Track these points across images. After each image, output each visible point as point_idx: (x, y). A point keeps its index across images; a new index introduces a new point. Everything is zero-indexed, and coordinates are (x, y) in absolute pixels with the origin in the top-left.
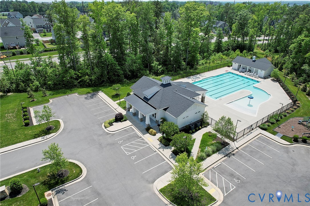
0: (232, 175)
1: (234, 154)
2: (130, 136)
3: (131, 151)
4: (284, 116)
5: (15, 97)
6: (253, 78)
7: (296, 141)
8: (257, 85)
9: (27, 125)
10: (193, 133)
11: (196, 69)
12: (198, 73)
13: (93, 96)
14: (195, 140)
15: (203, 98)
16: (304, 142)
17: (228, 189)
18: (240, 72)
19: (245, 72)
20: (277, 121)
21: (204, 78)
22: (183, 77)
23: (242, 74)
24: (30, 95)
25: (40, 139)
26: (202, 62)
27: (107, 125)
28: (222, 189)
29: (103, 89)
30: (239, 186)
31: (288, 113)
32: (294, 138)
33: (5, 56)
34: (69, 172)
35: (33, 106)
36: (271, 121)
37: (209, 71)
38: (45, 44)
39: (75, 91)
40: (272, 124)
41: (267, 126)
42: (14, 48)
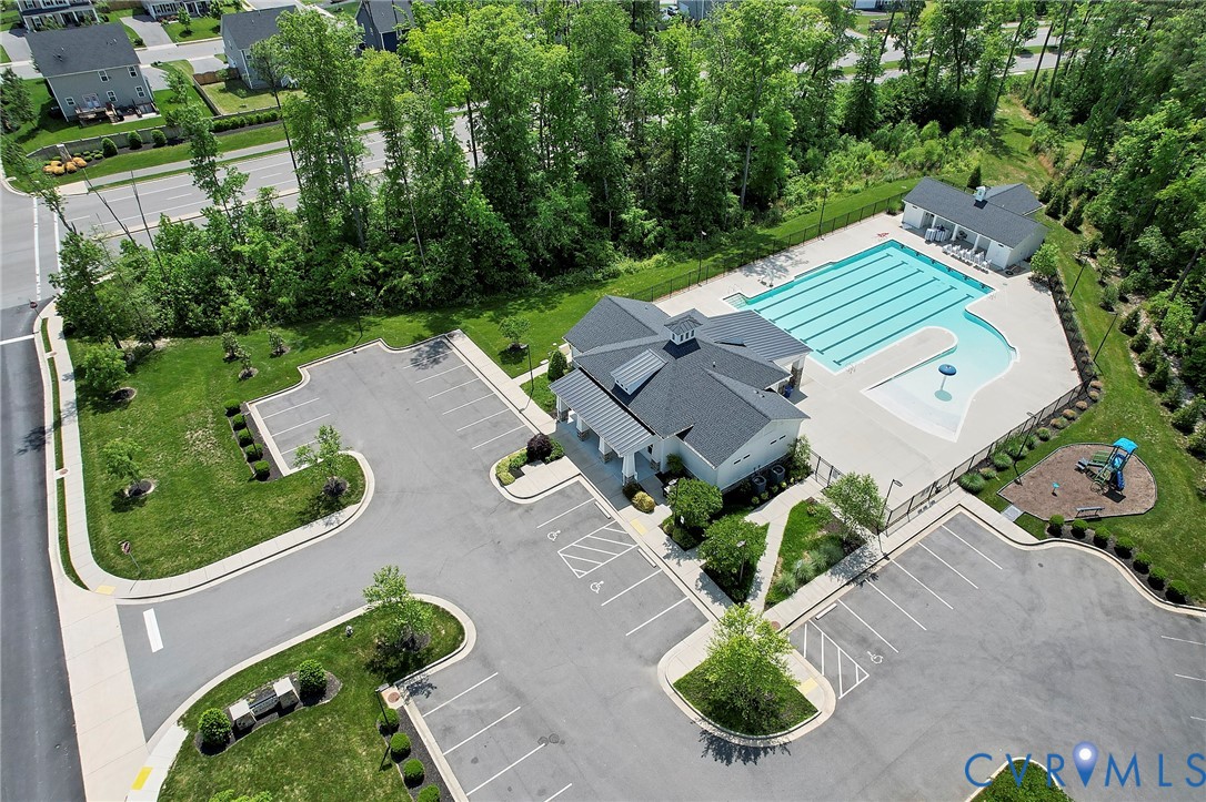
0: (863, 641)
1: (874, 576)
2: (577, 514)
3: (587, 566)
4: (1042, 439)
5: (185, 356)
6: (970, 271)
7: (1056, 531)
8: (980, 303)
9: (263, 475)
10: (763, 502)
11: (775, 222)
12: (781, 247)
13: (436, 354)
14: (766, 528)
15: (796, 372)
16: (1078, 534)
17: (848, 680)
18: (928, 242)
19: (948, 241)
20: (1017, 458)
21: (802, 269)
22: (729, 266)
23: (934, 251)
24: (228, 348)
25: (318, 527)
26: (797, 186)
27: (506, 475)
28: (833, 681)
29: (465, 323)
30: (878, 673)
31: (1055, 426)
32: (1051, 522)
33: (81, 161)
34: (427, 636)
35: (255, 398)
36: (998, 462)
37: (819, 234)
38: (204, 88)
39: (373, 329)
40: (1000, 469)
41: (981, 482)
42: (101, 118)
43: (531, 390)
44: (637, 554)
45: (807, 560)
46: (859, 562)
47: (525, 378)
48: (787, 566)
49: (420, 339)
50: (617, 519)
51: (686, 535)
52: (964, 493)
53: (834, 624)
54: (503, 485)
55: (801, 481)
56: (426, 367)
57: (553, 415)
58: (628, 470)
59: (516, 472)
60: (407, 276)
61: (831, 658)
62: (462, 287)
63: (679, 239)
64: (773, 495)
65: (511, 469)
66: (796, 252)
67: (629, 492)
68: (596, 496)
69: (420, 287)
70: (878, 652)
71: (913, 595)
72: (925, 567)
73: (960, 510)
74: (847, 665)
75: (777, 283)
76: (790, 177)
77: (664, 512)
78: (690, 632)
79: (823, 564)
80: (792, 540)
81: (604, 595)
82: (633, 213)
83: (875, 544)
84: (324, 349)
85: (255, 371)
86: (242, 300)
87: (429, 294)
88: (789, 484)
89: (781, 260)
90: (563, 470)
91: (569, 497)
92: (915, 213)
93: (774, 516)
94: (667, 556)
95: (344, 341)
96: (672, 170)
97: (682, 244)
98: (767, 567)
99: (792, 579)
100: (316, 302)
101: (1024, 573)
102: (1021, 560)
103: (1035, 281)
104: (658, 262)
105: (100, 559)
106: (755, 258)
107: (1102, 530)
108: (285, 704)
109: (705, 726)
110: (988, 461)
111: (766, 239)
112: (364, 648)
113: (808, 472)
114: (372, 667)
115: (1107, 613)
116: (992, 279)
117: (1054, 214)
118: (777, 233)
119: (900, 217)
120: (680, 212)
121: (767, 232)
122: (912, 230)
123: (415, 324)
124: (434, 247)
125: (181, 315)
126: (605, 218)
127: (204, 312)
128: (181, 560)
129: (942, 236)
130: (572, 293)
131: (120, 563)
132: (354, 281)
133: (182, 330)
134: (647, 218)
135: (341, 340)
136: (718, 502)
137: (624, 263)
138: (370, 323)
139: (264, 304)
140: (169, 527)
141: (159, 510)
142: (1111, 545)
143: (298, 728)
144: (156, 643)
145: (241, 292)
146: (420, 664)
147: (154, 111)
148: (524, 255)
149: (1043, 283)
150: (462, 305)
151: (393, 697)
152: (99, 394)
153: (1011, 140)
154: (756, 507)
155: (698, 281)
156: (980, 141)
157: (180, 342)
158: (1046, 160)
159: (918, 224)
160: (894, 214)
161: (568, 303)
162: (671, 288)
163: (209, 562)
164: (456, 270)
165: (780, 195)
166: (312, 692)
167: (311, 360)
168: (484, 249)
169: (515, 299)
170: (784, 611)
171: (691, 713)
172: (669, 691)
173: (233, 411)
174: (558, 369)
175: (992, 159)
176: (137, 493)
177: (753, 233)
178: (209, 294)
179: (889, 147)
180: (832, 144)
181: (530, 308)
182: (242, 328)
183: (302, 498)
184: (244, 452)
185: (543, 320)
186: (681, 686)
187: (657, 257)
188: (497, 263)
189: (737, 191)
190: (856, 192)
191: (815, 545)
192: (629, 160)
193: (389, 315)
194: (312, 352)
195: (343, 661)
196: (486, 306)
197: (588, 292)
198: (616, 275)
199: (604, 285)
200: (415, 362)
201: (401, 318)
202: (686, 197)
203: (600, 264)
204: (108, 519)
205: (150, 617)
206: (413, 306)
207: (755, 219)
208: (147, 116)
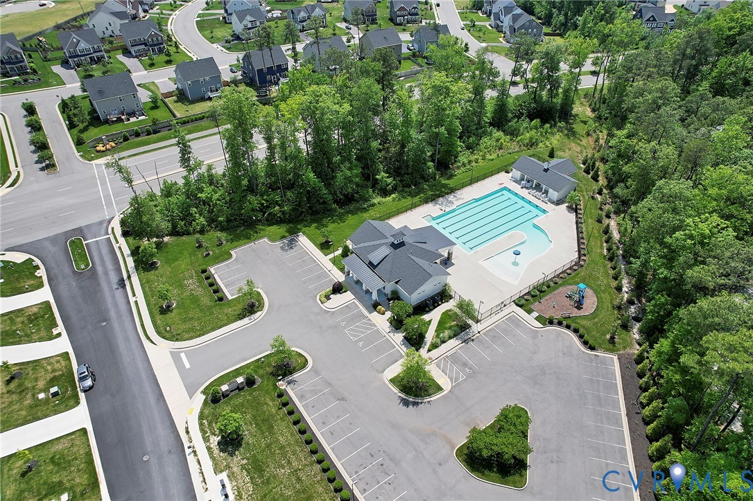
0: (465, 365)
1: (473, 340)
2: (353, 315)
3: (356, 336)
4: (555, 283)
5: (178, 245)
6: (539, 203)
7: (551, 322)
8: (541, 220)
9: (221, 299)
10: (431, 310)
11: (451, 177)
12: (452, 191)
13: (292, 244)
14: (430, 321)
15: (450, 254)
16: (560, 323)
17: (457, 379)
18: (522, 188)
19: (531, 187)
20: (541, 292)
21: (460, 202)
22: (426, 201)
23: (524, 193)
24: (198, 242)
25: (246, 320)
26: (463, 158)
27: (324, 299)
28: (451, 379)
29: (304, 229)
30: (469, 376)
31: (561, 278)
32: (549, 319)
33: (113, 144)
34: (294, 362)
35: (213, 265)
36: (532, 293)
37: (470, 184)
38: (166, 100)
39: (262, 232)
40: (533, 296)
41: (523, 302)
42: (120, 120)
43: (334, 261)
44: (378, 331)
45: (447, 333)
46: (467, 334)
47: (331, 256)
48: (437, 336)
49: (284, 237)
50: (370, 317)
51: (397, 324)
52: (516, 306)
53: (454, 358)
54: (322, 303)
55: (447, 301)
56: (287, 250)
57: (344, 273)
58: (375, 296)
59: (328, 298)
60: (277, 208)
61: (451, 371)
62: (302, 212)
63: (404, 186)
64: (435, 307)
65: (326, 297)
66: (459, 192)
67: (375, 306)
68: (361, 308)
69: (283, 213)
70: (470, 369)
71: (488, 347)
72: (494, 337)
73: (513, 313)
74: (457, 373)
75: (448, 209)
76: (461, 152)
77: (389, 314)
78: (396, 361)
79: (452, 335)
80: (441, 326)
81: (363, 347)
82: (381, 175)
83: (475, 328)
84: (241, 242)
85: (211, 253)
86: (202, 219)
87: (287, 216)
88: (442, 303)
89: (451, 197)
90: (348, 297)
91: (350, 308)
92: (516, 173)
93: (434, 316)
94: (389, 332)
95: (249, 238)
96: (401, 153)
97: (406, 189)
98: (430, 336)
99: (439, 341)
100: (235, 219)
101: (534, 339)
102: (534, 334)
103: (570, 208)
104: (393, 198)
105: (159, 333)
106: (439, 196)
107: (569, 322)
108: (241, 387)
109: (400, 395)
110: (529, 293)
111: (445, 186)
112: (269, 367)
113: (451, 297)
114: (272, 374)
115: (564, 354)
116: (550, 207)
117: (587, 172)
118: (451, 183)
119: (510, 175)
120: (404, 174)
121: (446, 182)
122: (516, 181)
123: (281, 230)
124: (289, 194)
125: (174, 227)
126: (369, 177)
127: (185, 225)
128: (192, 334)
129: (529, 184)
130: (353, 214)
131: (167, 335)
132: (253, 210)
133: (174, 233)
134: (388, 177)
136: (411, 310)
137: (377, 200)
138: (260, 230)
139: (212, 221)
140: (184, 321)
141: (179, 314)
142: (572, 328)
143: (246, 395)
144: (188, 366)
145: (201, 215)
146: (291, 373)
147: (144, 115)
148: (330, 197)
149: (572, 209)
150: (303, 220)
151: (282, 385)
152: (144, 263)
153: (577, 127)
154: (428, 312)
155: (411, 209)
156: (560, 130)
157: (174, 238)
158: (591, 140)
159: (518, 178)
160: (508, 173)
161: (351, 219)
162: (399, 212)
163: (203, 335)
164: (299, 205)
165: (455, 161)
166: (250, 382)
167: (236, 247)
168: (311, 194)
169: (326, 218)
170: (435, 353)
171: (396, 390)
172: (387, 382)
173: (204, 271)
174: (346, 253)
175: (565, 140)
176: (168, 307)
177: (440, 182)
178: (187, 216)
179: (513, 133)
180: (485, 133)
181: (334, 222)
182: (202, 232)
183: (238, 308)
184: (211, 289)
185: (339, 228)
186: (392, 381)
187: (393, 196)
188: (318, 201)
189: (433, 161)
190: (492, 160)
191: (450, 328)
192: (380, 151)
193: (269, 226)
194: (235, 243)
195: (261, 372)
196: (313, 221)
197: (360, 214)
198: (373, 205)
199: (368, 210)
200: (282, 248)
201: (274, 226)
202: (407, 167)
203: (366, 200)
204: (159, 317)
205: (183, 355)
206: (280, 222)
207: (442, 175)
208: (141, 118)
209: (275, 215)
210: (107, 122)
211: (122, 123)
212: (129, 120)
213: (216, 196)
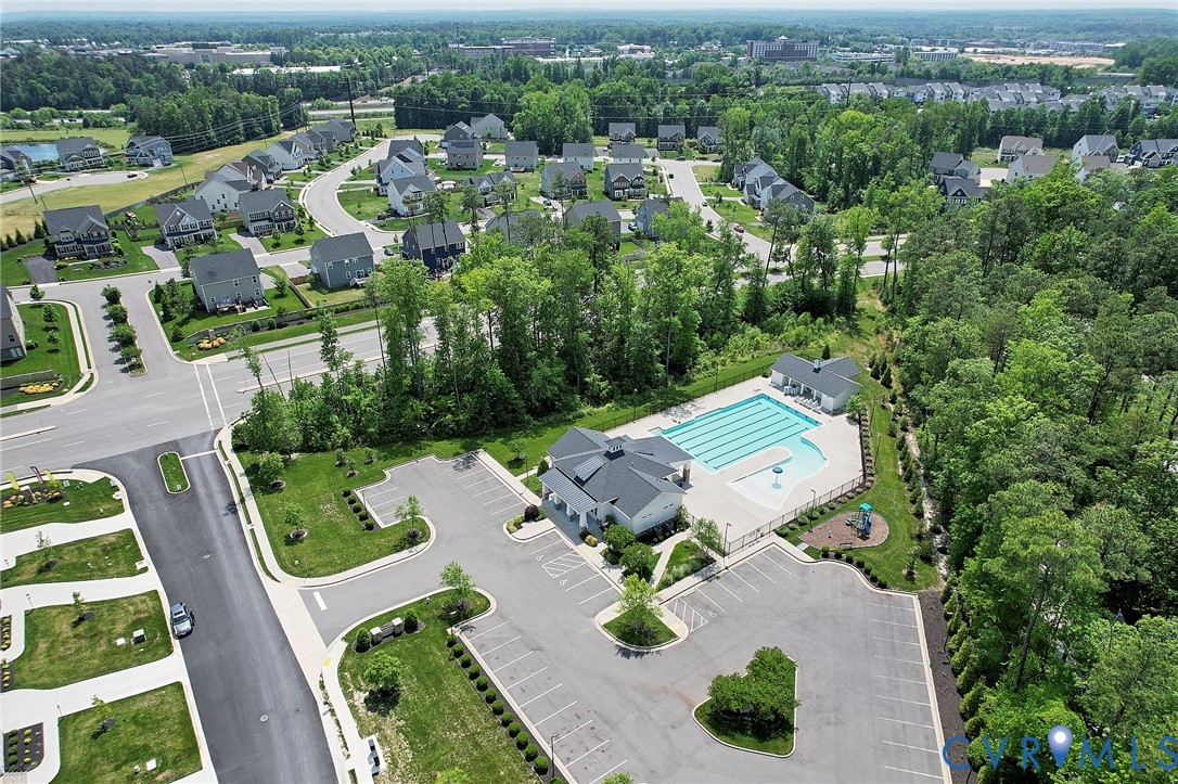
0: (707, 607)
1: (718, 578)
2: (554, 547)
3: (559, 573)
4: (831, 509)
5: (310, 463)
6: (808, 413)
7: (826, 555)
8: (811, 433)
9: (370, 528)
10: (660, 541)
11: (688, 382)
12: (689, 398)
13: (468, 462)
14: (659, 555)
15: (686, 472)
16: (838, 557)
17: (695, 625)
18: (786, 395)
19: (798, 394)
20: (812, 519)
21: (701, 412)
22: (654, 411)
23: (789, 401)
24: (340, 458)
25: (405, 553)
26: (704, 359)
27: (512, 527)
28: (688, 625)
29: (485, 445)
30: (712, 621)
31: (840, 502)
32: (823, 551)
33: (222, 340)
34: (471, 603)
35: (358, 487)
36: (801, 520)
37: (715, 390)
38: (297, 287)
39: (428, 448)
40: (801, 524)
41: (787, 530)
42: (232, 310)
43: (527, 483)
44: (587, 566)
45: (681, 570)
46: (710, 570)
47: (524, 476)
48: (669, 572)
49: (458, 454)
50: (576, 549)
51: (613, 557)
52: (777, 537)
53: (693, 599)
54: (510, 533)
55: (683, 531)
56: (462, 470)
57: (540, 497)
58: (583, 522)
59: (518, 526)
60: (449, 416)
61: (689, 614)
62: (483, 423)
63: (623, 393)
64: (665, 538)
65: (515, 524)
66: (699, 400)
67: (584, 536)
68: (564, 538)
69: (458, 423)
70: (715, 612)
71: (739, 586)
72: (748, 573)
73: (774, 545)
74: (696, 617)
75: (683, 421)
76: (701, 353)
77: (603, 546)
78: (613, 603)
79: (690, 571)
80: (675, 559)
81: (567, 586)
82: (593, 378)
83: (721, 562)
84: (397, 460)
85: (357, 472)
86: (345, 430)
87: (463, 427)
88: (676, 532)
89: (688, 407)
90: (545, 525)
91: (549, 539)
92: (778, 377)
93: (666, 548)
94: (603, 568)
95: (410, 455)
96: (619, 349)
97: (627, 397)
98: (659, 572)
99: (671, 577)
100: (391, 431)
101: (803, 576)
102: (801, 570)
103: (851, 419)
104: (609, 408)
105: (283, 568)
106: (671, 405)
107: (850, 553)
108: (397, 632)
109: (618, 643)
110: (795, 520)
111: (681, 394)
112: (436, 609)
113: (687, 526)
114: (441, 618)
115: (844, 594)
116: (823, 418)
117: (876, 376)
118: (688, 389)
119: (769, 379)
120: (623, 376)
121: (682, 389)
122: (777, 387)
123: (454, 445)
124: (466, 398)
125: (307, 439)
126: (575, 380)
127: (321, 437)
128: (330, 569)
129: (795, 390)
130: (553, 428)
131: (296, 570)
132: (416, 418)
133: (306, 448)
134: (601, 380)
135: (408, 455)
136: (633, 538)
137: (586, 409)
138: (425, 445)
139: (358, 432)
140: (319, 553)
141: (312, 545)
142: (855, 562)
143: (406, 641)
144: (322, 607)
145: (343, 425)
146: (466, 617)
147: (265, 304)
148: (522, 403)
149: (855, 420)
150: (483, 434)
151: (454, 631)
152: (264, 484)
153: (864, 324)
154: (656, 543)
155: (633, 420)
156: (839, 326)
157: (305, 455)
158: (882, 339)
159: (781, 384)
160: (767, 377)
161: (550, 433)
162: (615, 424)
163: (347, 570)
164: (480, 413)
165: (694, 364)
166: (410, 626)
167: (391, 466)
168: (499, 400)
169: (517, 431)
170: (666, 593)
171: (611, 638)
172: (600, 629)
173: (347, 494)
174: (544, 468)
175: (847, 339)
176: (298, 536)
177: (673, 389)
178: (324, 425)
179: (774, 331)
180: (735, 330)
181: (527, 436)
182: (345, 446)
183: (395, 539)
184: (357, 516)
185: (534, 444)
186: (606, 626)
187: (609, 405)
188: (506, 408)
189: (663, 362)
190: (745, 362)
191: (687, 562)
192: (591, 345)
193: (437, 441)
194: (390, 462)
195: (425, 615)
196: (500, 435)
197: (564, 427)
198: (581, 416)
199: (574, 423)
200: (455, 467)
201: (445, 442)
202: (628, 367)
203: (572, 409)
204: (283, 549)
205: (316, 595)
206: (452, 435)
207: (676, 380)
208: (260, 309)
209: (446, 426)
210: (215, 312)
211: (234, 315)
212: (244, 310)
213: (366, 401)
